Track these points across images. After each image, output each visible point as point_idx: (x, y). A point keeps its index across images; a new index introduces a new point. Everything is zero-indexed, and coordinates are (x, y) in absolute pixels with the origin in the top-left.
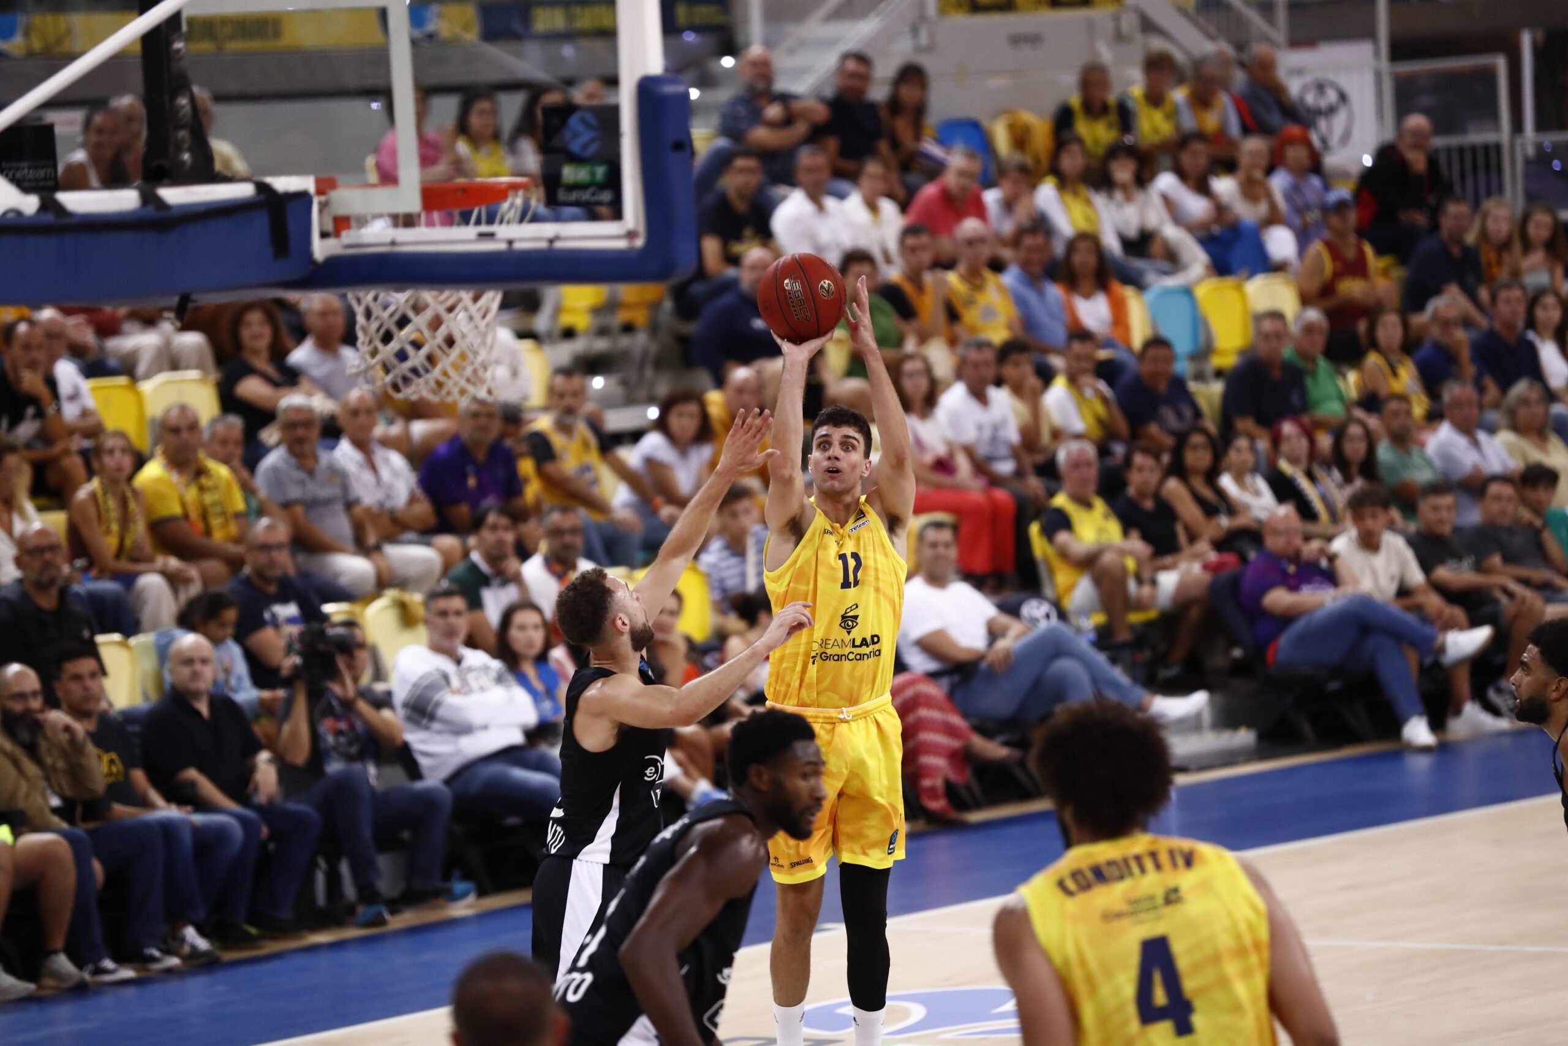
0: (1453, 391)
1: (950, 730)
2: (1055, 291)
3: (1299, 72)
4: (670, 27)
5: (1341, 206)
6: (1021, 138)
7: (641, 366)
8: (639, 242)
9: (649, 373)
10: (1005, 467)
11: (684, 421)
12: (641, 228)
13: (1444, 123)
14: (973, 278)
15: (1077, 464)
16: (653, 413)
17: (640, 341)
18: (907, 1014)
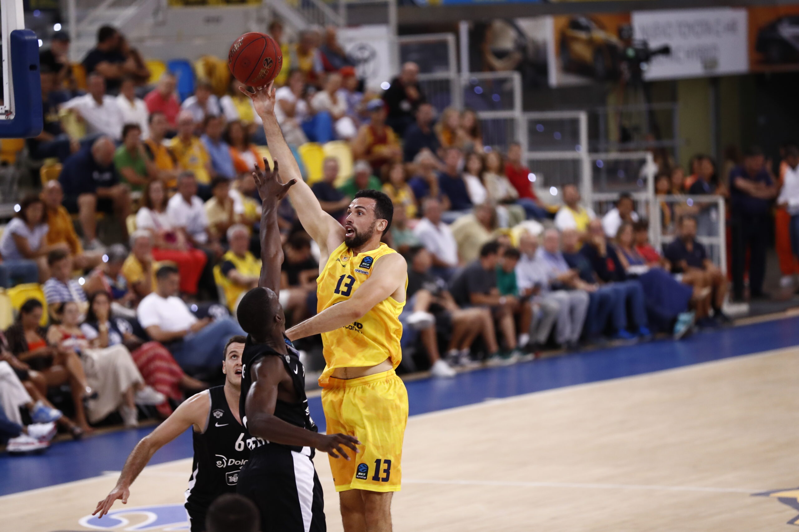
0: (430, 203)
1: (172, 373)
2: (225, 148)
3: (351, 40)
4: (28, 8)
5: (377, 109)
6: (210, 70)
7: (12, 183)
8: (12, 117)
9: (15, 187)
10: (202, 238)
11: (34, 212)
12: (13, 110)
13: (424, 68)
14: (186, 141)
15: (239, 237)
16: (17, 208)
17: (10, 171)
18: (146, 518)
